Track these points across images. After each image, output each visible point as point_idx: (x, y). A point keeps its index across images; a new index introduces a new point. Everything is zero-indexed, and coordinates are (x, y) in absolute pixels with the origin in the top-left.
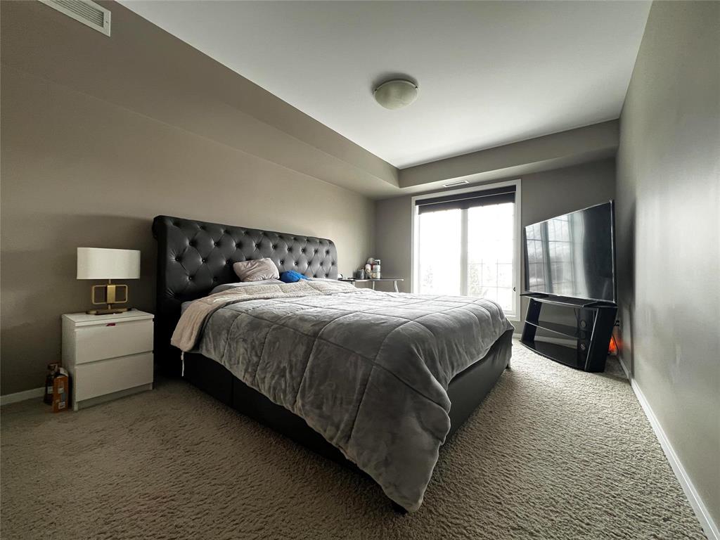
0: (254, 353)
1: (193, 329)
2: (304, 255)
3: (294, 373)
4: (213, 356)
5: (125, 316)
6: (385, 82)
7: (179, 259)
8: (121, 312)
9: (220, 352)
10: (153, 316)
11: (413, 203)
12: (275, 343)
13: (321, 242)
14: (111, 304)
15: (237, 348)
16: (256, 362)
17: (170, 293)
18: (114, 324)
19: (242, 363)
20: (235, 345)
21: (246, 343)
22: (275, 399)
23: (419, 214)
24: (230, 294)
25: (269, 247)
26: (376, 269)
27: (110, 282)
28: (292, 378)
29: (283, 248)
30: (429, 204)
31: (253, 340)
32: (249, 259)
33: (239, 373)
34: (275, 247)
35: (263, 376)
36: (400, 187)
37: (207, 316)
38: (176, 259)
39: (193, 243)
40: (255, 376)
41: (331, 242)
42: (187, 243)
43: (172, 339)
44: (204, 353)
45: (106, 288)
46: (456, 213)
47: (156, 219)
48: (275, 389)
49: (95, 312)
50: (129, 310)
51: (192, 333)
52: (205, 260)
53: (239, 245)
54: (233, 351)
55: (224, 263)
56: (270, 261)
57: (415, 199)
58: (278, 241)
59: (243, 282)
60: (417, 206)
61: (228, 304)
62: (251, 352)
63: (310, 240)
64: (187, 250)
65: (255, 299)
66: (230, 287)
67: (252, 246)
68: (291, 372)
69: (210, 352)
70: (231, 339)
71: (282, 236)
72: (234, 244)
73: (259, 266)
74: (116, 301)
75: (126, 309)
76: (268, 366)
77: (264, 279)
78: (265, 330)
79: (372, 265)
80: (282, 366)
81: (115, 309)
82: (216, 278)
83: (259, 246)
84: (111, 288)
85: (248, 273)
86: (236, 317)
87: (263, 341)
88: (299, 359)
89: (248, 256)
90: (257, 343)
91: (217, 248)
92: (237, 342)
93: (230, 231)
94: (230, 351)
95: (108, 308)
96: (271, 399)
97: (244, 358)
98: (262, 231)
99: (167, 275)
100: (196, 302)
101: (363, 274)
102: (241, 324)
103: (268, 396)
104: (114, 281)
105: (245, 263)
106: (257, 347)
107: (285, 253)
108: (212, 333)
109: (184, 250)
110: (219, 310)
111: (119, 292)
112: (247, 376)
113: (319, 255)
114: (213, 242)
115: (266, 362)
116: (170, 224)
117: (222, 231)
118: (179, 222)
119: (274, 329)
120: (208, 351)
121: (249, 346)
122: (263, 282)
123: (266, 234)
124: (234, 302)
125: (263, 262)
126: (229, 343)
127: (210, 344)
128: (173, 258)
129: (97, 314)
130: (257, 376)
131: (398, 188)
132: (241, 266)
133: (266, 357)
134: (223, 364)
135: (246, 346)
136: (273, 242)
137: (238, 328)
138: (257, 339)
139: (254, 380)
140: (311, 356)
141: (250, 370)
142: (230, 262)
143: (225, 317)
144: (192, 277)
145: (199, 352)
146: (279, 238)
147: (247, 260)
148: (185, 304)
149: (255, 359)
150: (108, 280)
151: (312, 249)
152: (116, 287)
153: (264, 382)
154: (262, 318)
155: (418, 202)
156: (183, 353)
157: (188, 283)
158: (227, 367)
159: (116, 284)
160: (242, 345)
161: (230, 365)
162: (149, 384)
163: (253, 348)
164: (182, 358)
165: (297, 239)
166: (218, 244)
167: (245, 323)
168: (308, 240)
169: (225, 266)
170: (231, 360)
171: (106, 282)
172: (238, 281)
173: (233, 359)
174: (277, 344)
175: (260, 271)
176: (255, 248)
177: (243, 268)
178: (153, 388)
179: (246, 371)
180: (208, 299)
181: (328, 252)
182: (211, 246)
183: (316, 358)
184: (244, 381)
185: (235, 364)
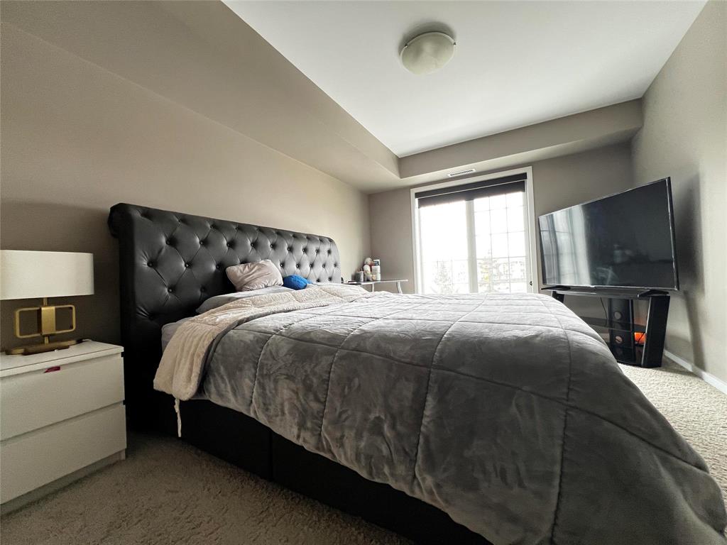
0: (311, 397)
1: (192, 364)
2: (305, 255)
3: (399, 427)
4: (233, 403)
5: (75, 353)
6: (419, 35)
7: (153, 263)
8: (67, 347)
9: (244, 397)
10: (121, 349)
11: (413, 195)
12: (350, 380)
13: (322, 240)
14: (49, 336)
15: (276, 389)
16: (318, 412)
17: (143, 313)
18: (58, 368)
19: (291, 413)
20: (272, 386)
21: (294, 382)
22: (370, 473)
23: (419, 208)
24: (234, 308)
25: (267, 246)
26: (376, 270)
27: (45, 302)
28: (399, 436)
29: (283, 247)
30: (429, 197)
31: (307, 376)
32: (244, 262)
33: (288, 429)
34: (274, 246)
35: (338, 434)
36: (401, 178)
37: (212, 343)
38: (148, 264)
39: (172, 242)
40: (320, 435)
41: (331, 240)
42: (164, 240)
43: (154, 381)
44: (215, 399)
45: (39, 312)
46: (460, 206)
47: (113, 209)
48: (369, 457)
49: (22, 350)
50: (79, 341)
51: (191, 370)
52: (189, 264)
53: (232, 244)
54: (269, 394)
55: (214, 268)
56: (269, 263)
57: (414, 191)
58: (275, 239)
59: (241, 291)
60: (417, 200)
61: (240, 322)
62: (305, 395)
63: (310, 238)
64: (164, 250)
65: (274, 313)
66: (230, 300)
67: (247, 246)
68: (393, 427)
69: (226, 397)
70: (263, 375)
71: (280, 233)
72: (225, 242)
73: (259, 270)
74: (57, 329)
75: (73, 342)
76: (344, 416)
77: (266, 287)
78: (325, 361)
79: (371, 266)
80: (372, 417)
81: (56, 342)
82: (204, 289)
83: (255, 245)
84: (48, 312)
85: (246, 280)
86: (265, 341)
87: (325, 376)
88: (407, 404)
89: (242, 256)
90: (315, 380)
91: (204, 248)
92: (276, 381)
93: (218, 226)
94: (263, 395)
95: (43, 343)
96: (364, 474)
97: (293, 406)
98: (257, 226)
99: (137, 285)
100: (187, 324)
101: (362, 277)
102: (277, 352)
103: (355, 469)
104: (52, 301)
105: (241, 267)
106: (315, 385)
107: (285, 253)
108: (226, 368)
109: (160, 251)
110: (231, 332)
111: (62, 318)
112: (306, 435)
113: (321, 255)
114: (198, 240)
115: (339, 410)
116: (137, 215)
117: (209, 226)
118: (148, 213)
119: (341, 358)
120: (221, 396)
121: (300, 386)
122: (267, 289)
123: (262, 230)
124: (248, 320)
125: (262, 265)
126: (259, 383)
127: (222, 386)
128: (145, 263)
129: (26, 353)
130: (324, 434)
131: (399, 178)
132: (236, 271)
133: (338, 404)
134: (252, 415)
135: (293, 386)
136: (272, 240)
137: (274, 358)
138: (315, 374)
139: (320, 440)
140: (429, 398)
141: (309, 425)
142: (222, 266)
143: (245, 343)
144: (173, 289)
145: (206, 397)
146: (276, 235)
147: (241, 263)
148: (168, 328)
149: (315, 406)
150: (42, 299)
151: (313, 247)
152: (56, 309)
153: (342, 445)
154: (311, 341)
155: (417, 195)
156: (177, 402)
157: (167, 296)
158: (263, 420)
159: (55, 305)
160: (286, 386)
161: (269, 418)
162: (120, 452)
163: (308, 388)
164: (177, 410)
165: (296, 236)
166: (205, 242)
167: (284, 351)
168: (308, 238)
169: (216, 272)
170: (267, 409)
171: (39, 302)
172: (234, 290)
173: (272, 408)
174: (356, 381)
175: (260, 276)
176: (250, 248)
177: (239, 274)
178: (127, 456)
179: (302, 426)
180: (205, 317)
181: (329, 252)
182: (196, 246)
183: (441, 400)
184: (300, 443)
185: (277, 416)
